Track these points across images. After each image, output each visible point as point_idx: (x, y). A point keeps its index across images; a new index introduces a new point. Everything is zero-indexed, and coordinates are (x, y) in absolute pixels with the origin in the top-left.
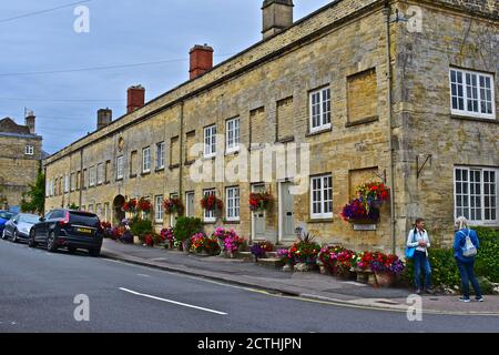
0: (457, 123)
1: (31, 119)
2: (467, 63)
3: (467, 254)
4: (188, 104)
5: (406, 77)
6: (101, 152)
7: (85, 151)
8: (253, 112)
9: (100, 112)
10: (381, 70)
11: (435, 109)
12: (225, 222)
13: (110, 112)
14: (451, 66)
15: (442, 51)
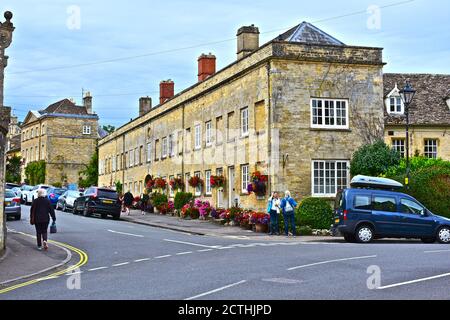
0: (315, 134)
1: (88, 99)
2: (325, 94)
3: (287, 210)
4: (187, 107)
5: (277, 107)
6: (137, 138)
7: (127, 136)
8: (218, 118)
9: (142, 99)
10: (266, 102)
11: (298, 125)
12: (205, 195)
13: (150, 99)
14: (312, 97)
15: (305, 89)
